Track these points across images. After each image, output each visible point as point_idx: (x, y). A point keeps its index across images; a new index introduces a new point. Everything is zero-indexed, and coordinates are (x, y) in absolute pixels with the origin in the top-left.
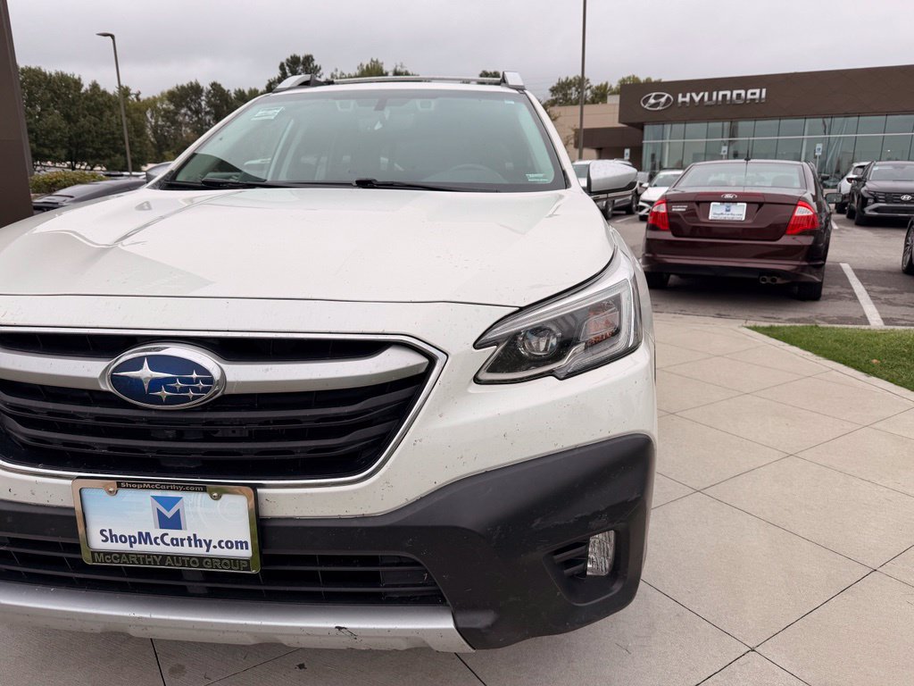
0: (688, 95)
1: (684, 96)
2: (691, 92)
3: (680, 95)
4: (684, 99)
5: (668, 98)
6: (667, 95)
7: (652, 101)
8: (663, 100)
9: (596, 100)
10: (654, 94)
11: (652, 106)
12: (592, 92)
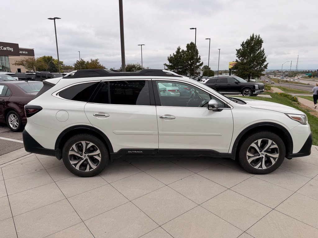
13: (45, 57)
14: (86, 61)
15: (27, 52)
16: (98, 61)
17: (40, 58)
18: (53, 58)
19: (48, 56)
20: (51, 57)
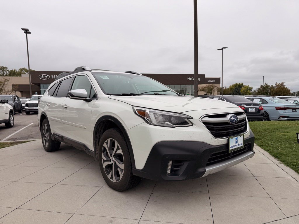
0: (55, 76)
1: (53, 76)
2: (55, 75)
3: (52, 76)
4: (54, 77)
5: (48, 76)
6: (48, 75)
7: (43, 77)
8: (46, 77)
9: (11, 75)
10: (43, 75)
11: (43, 78)
12: (9, 72)
13: (236, 84)
14: (271, 86)
15: (214, 81)
16: (284, 84)
17: (233, 85)
18: (244, 85)
19: (240, 84)
20: (242, 84)
